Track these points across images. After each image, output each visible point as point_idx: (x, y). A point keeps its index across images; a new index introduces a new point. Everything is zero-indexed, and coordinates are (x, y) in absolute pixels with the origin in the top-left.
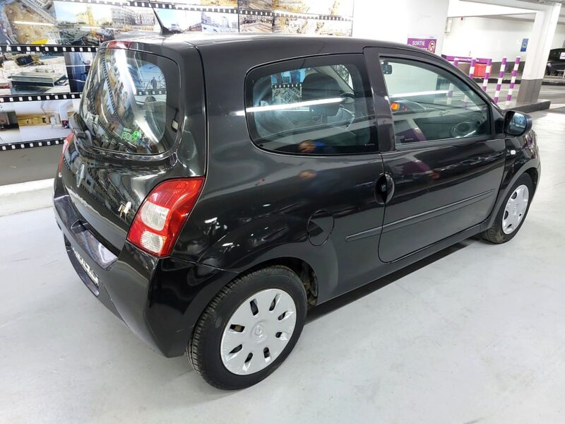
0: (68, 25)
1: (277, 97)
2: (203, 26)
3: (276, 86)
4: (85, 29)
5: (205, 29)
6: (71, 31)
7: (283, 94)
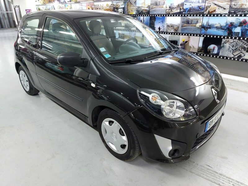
0: (139, 7)
1: (225, 44)
2: (185, 3)
3: (226, 37)
4: (143, 8)
5: (186, 4)
6: (139, 9)
7: (231, 43)
